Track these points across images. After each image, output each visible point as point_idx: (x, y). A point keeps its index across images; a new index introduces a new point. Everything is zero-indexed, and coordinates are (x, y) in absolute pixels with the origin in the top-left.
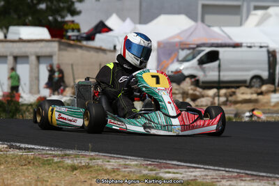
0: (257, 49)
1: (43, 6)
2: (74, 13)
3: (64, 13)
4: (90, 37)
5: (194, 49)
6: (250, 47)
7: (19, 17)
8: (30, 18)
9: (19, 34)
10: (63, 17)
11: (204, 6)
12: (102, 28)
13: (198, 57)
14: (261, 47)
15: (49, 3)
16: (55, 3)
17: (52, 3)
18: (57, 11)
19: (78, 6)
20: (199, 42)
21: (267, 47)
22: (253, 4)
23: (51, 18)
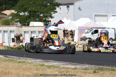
0: (111, 29)
1: (42, 15)
2: (52, 17)
3: (49, 17)
4: (57, 25)
5: (90, 29)
6: (109, 29)
7: (34, 19)
8: (37, 19)
9: (33, 24)
10: (48, 19)
11: (95, 15)
12: (61, 22)
13: (91, 32)
14: (112, 28)
15: (44, 14)
16: (46, 14)
17: (45, 14)
18: (46, 17)
19: (53, 15)
20: (92, 27)
21: (114, 29)
22: (112, 14)
23: (44, 19)
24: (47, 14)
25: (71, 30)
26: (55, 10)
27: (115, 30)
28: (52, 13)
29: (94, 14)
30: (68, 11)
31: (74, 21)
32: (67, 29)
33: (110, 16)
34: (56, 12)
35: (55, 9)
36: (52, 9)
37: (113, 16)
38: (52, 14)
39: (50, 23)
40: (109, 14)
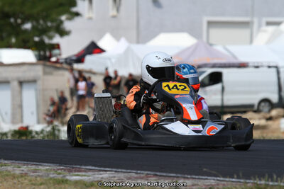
2: (63, 33)
3: (51, 33)
4: (80, 59)
6: (257, 67)
8: (14, 40)
10: (51, 38)
11: (209, 23)
12: (93, 48)
14: (269, 67)
15: (34, 23)
16: (41, 22)
17: (37, 21)
18: (44, 31)
19: (68, 25)
21: (276, 67)
22: (265, 20)
23: (37, 39)
24: (45, 21)
25: (131, 75)
26: (74, 10)
27: (278, 73)
28: (63, 18)
29: (206, 19)
30: (118, 10)
31: (138, 42)
32: (116, 72)
33: (260, 26)
34: (77, 14)
35: (74, 4)
36: (61, 5)
37: (269, 24)
38: (61, 22)
39: (56, 52)
40: (256, 20)
